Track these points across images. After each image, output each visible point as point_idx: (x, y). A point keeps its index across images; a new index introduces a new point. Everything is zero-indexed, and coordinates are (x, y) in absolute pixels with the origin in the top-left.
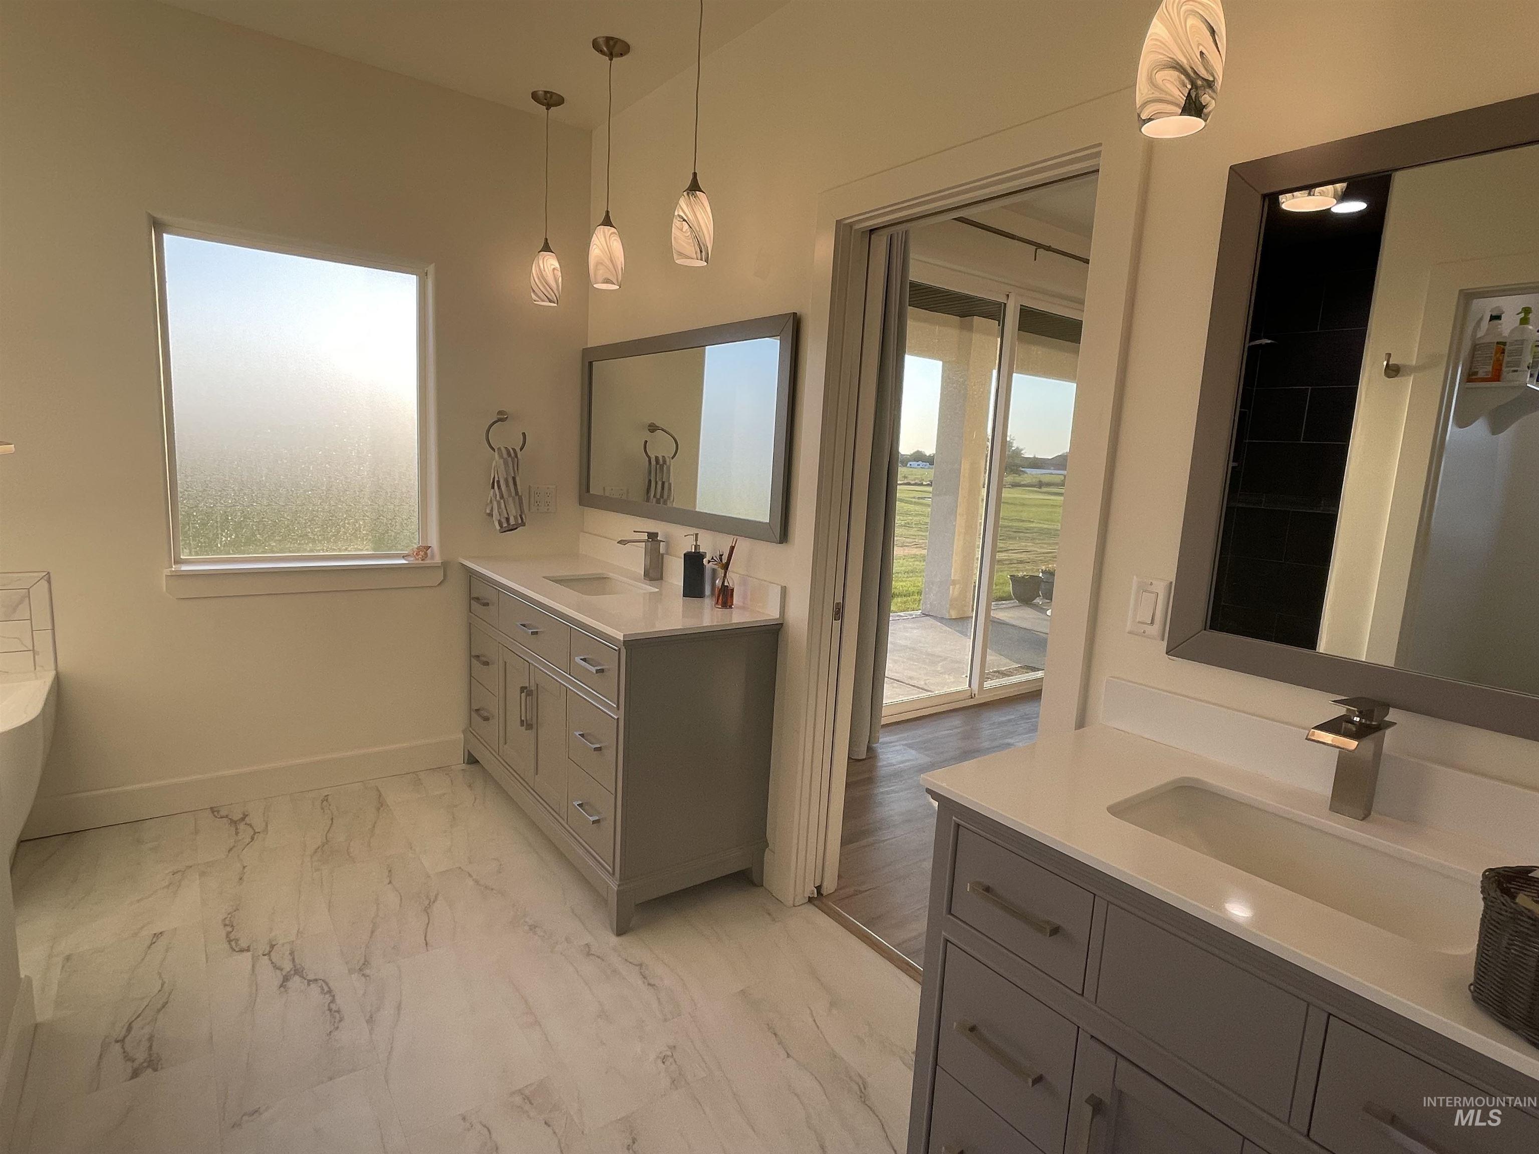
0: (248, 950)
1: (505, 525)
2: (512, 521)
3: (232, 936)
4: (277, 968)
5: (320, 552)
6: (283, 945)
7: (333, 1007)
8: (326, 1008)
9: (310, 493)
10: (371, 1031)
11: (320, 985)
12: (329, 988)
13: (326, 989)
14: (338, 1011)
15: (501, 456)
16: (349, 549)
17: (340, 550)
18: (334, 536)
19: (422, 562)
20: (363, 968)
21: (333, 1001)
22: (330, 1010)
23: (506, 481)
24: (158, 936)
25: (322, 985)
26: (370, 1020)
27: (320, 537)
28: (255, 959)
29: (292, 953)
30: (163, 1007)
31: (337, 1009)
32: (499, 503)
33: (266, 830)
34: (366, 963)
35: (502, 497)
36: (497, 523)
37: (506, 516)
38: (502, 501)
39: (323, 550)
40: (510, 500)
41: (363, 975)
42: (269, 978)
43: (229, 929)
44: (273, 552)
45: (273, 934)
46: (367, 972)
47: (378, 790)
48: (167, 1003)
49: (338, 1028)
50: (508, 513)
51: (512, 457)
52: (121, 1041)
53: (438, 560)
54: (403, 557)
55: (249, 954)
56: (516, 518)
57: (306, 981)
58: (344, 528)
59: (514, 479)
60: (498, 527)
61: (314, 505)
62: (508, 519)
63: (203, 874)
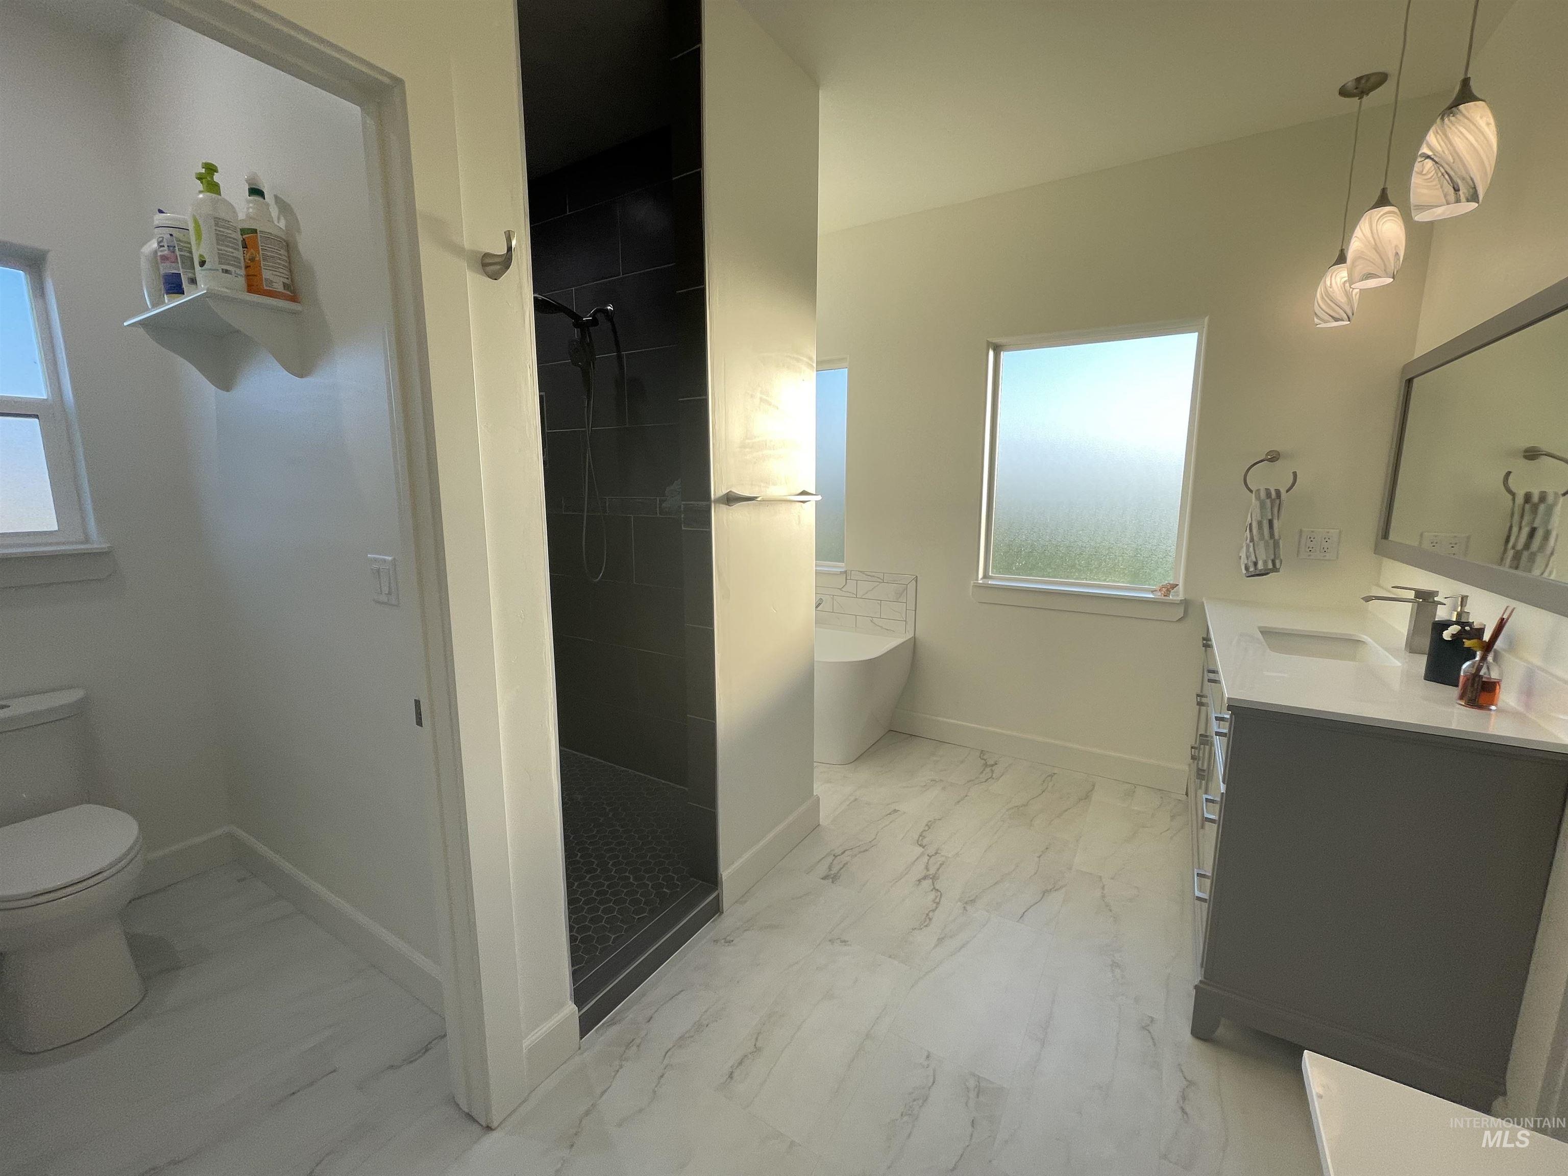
0: (924, 847)
1: (1252, 569)
2: (1260, 566)
3: (924, 834)
4: (927, 869)
5: (1084, 581)
6: (943, 856)
7: (931, 914)
8: (927, 912)
9: (1081, 532)
10: (936, 946)
11: (937, 895)
12: (940, 901)
13: (937, 900)
14: (930, 919)
15: (1258, 497)
16: (1107, 580)
17: (1100, 580)
18: (1095, 568)
19: (1164, 598)
20: (969, 902)
21: (933, 911)
22: (927, 915)
23: (1260, 524)
24: (895, 811)
25: (938, 895)
26: (940, 940)
27: (1085, 568)
28: (922, 854)
29: (941, 865)
30: (864, 851)
31: (931, 917)
32: (1248, 546)
33: (998, 779)
34: (973, 901)
35: (1252, 540)
36: (1244, 567)
37: (1254, 560)
38: (1251, 544)
39: (1086, 579)
40: (1262, 544)
41: (965, 907)
42: (919, 870)
43: (927, 828)
44: (1049, 577)
45: (943, 846)
46: (968, 908)
47: (1094, 786)
48: (867, 850)
49: (921, 929)
50: (1256, 558)
51: (1274, 499)
52: (835, 856)
53: (1181, 597)
54: (1152, 592)
55: (923, 850)
56: (1265, 562)
57: (933, 887)
58: (1105, 562)
59: (1271, 522)
60: (1244, 571)
61: (1083, 542)
62: (1255, 564)
63: (944, 789)
